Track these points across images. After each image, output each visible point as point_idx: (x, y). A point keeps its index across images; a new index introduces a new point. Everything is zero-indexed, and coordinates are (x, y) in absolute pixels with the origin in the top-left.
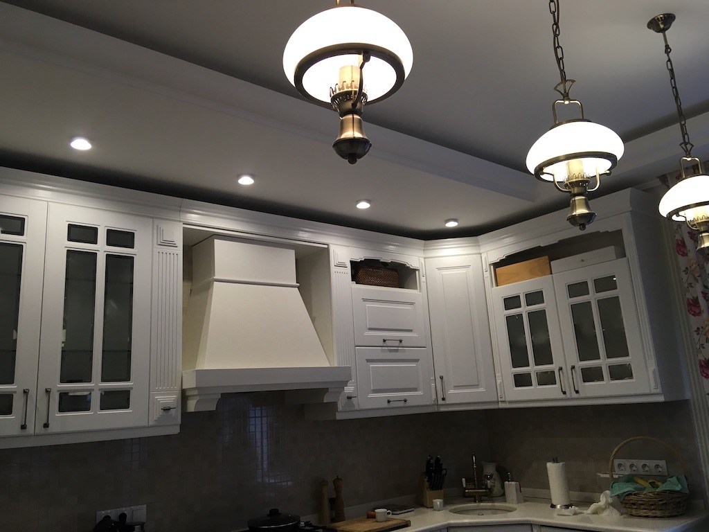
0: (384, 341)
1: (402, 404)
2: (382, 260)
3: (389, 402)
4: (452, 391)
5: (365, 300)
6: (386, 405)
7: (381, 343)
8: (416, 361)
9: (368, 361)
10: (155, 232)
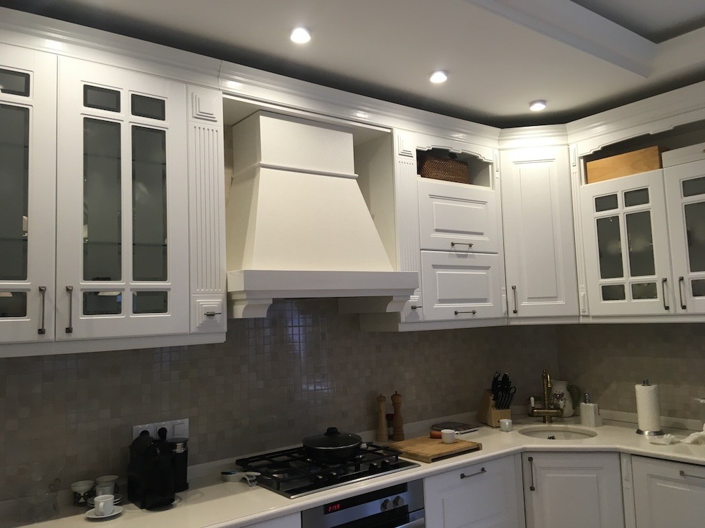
0: (453, 244)
1: (470, 316)
2: (452, 151)
3: (456, 313)
4: (525, 303)
5: (432, 196)
6: (453, 317)
7: (449, 247)
8: (487, 268)
9: (435, 267)
10: (190, 100)
